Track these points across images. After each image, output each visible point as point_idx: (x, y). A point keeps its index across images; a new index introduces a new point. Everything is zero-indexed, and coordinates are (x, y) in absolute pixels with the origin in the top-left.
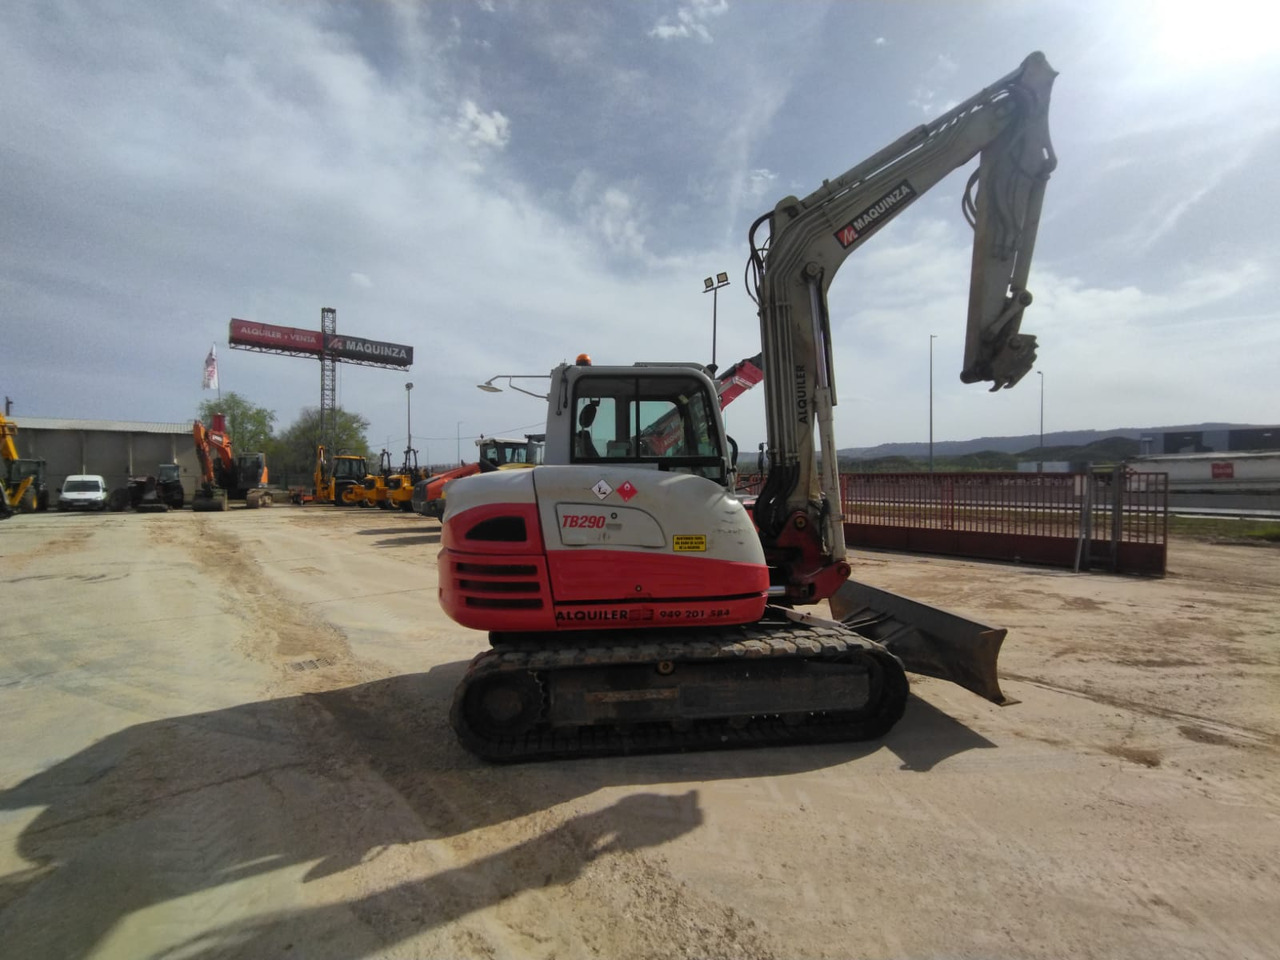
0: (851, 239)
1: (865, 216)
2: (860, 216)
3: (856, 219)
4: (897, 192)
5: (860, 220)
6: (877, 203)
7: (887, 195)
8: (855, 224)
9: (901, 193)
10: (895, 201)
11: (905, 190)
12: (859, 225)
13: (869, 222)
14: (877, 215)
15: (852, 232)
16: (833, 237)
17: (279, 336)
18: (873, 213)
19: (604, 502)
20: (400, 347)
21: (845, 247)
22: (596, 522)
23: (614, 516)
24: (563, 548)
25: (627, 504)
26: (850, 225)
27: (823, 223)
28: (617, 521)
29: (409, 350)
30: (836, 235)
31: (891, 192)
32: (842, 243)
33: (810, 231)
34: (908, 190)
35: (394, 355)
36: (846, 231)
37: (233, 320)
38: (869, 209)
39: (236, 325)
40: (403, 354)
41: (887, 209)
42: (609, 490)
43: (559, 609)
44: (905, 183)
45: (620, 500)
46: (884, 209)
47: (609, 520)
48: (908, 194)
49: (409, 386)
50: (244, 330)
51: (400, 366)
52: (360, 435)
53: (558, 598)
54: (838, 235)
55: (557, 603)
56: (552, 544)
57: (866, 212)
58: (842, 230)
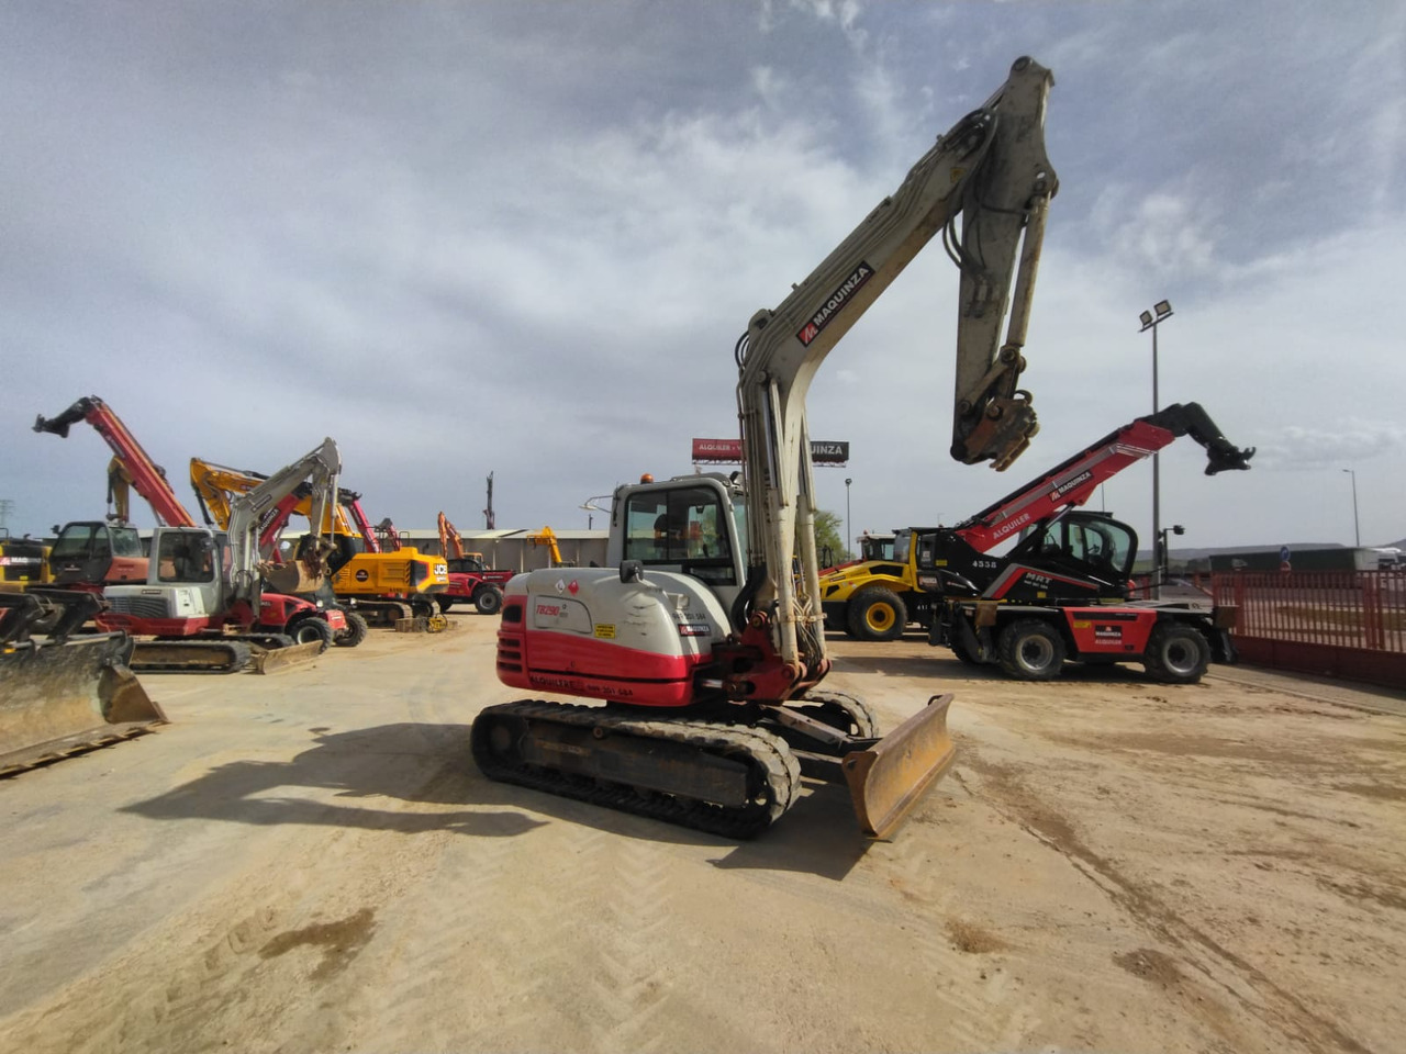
0: (811, 336)
1: (824, 310)
2: (820, 311)
3: (815, 316)
4: (855, 276)
5: (819, 316)
6: (836, 294)
7: (846, 283)
8: (815, 320)
9: (859, 276)
10: (852, 286)
11: (863, 271)
12: (818, 321)
13: (829, 315)
14: (835, 305)
15: (813, 329)
16: (796, 339)
17: (728, 448)
18: (832, 304)
19: (563, 596)
20: (836, 444)
21: (806, 345)
22: (554, 611)
23: (565, 607)
24: (536, 629)
25: (572, 598)
26: (811, 322)
27: (783, 328)
28: (565, 611)
29: (845, 446)
30: (797, 336)
31: (849, 279)
32: (803, 342)
33: (772, 339)
34: (866, 271)
35: (830, 452)
36: (807, 330)
37: (694, 440)
38: (828, 301)
39: (697, 443)
40: (839, 451)
41: (845, 297)
42: (564, 587)
43: (531, 674)
44: (864, 265)
45: (570, 595)
46: (842, 298)
47: (561, 610)
48: (865, 275)
49: (848, 482)
50: (701, 447)
51: (838, 462)
52: (834, 533)
53: (530, 666)
54: (800, 337)
55: (530, 670)
56: (530, 627)
57: (825, 306)
58: (804, 329)
